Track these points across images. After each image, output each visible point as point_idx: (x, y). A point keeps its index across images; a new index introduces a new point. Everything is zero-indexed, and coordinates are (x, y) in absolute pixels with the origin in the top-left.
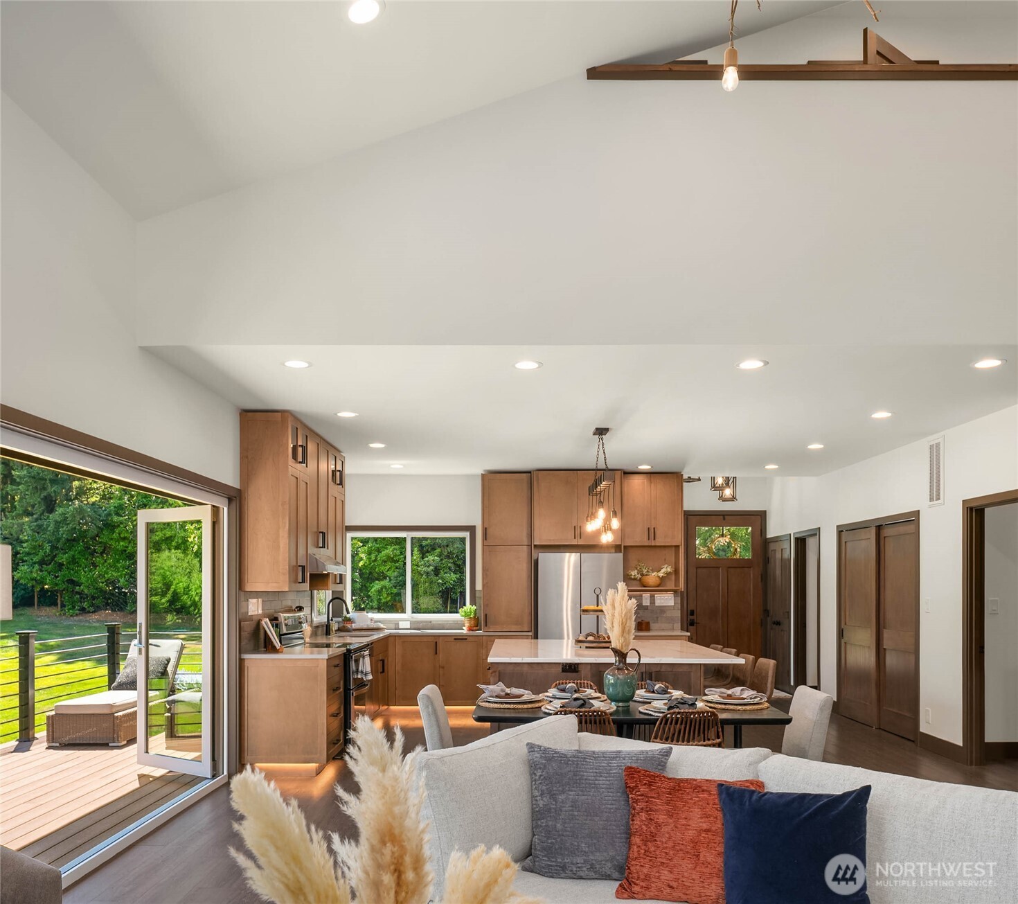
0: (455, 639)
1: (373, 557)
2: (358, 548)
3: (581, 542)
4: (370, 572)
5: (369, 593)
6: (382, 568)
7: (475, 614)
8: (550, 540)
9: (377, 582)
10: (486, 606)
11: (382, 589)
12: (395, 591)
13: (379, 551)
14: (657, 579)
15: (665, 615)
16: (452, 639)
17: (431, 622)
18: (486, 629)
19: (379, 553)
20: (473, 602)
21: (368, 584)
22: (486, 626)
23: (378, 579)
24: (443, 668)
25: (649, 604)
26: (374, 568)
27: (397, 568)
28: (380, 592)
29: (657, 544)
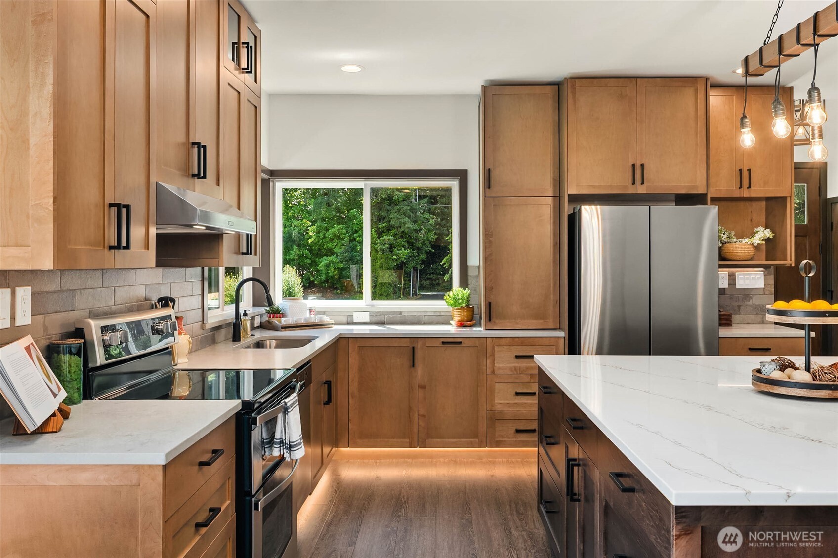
0: (443, 343)
1: (321, 235)
2: (307, 227)
3: (642, 190)
4: (319, 249)
5: (318, 267)
6: (330, 245)
7: (468, 301)
8: (594, 187)
9: (325, 257)
10: (489, 289)
11: (329, 264)
12: (341, 265)
13: (327, 229)
14: (751, 248)
15: (750, 303)
16: (438, 343)
17: (401, 313)
18: (490, 326)
19: (326, 231)
20: (464, 282)
21: (317, 260)
22: (490, 320)
23: (327, 256)
24: (423, 387)
25: (726, 286)
26: (322, 245)
27: (343, 245)
28: (327, 266)
29: (753, 195)
